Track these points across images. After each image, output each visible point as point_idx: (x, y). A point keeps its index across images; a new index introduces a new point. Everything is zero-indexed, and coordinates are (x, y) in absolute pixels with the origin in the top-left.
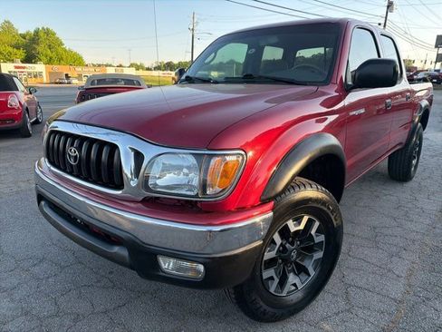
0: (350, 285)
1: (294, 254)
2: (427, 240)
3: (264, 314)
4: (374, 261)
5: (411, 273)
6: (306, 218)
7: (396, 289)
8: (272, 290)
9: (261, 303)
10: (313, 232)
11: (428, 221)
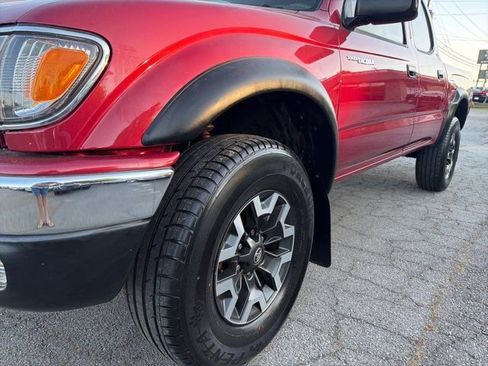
0: (344, 316)
1: (258, 255)
2: (462, 259)
3: (217, 359)
4: (385, 282)
5: (437, 301)
6: (275, 196)
7: (412, 323)
8: (228, 316)
9: (214, 339)
10: (282, 220)
11: (464, 235)
